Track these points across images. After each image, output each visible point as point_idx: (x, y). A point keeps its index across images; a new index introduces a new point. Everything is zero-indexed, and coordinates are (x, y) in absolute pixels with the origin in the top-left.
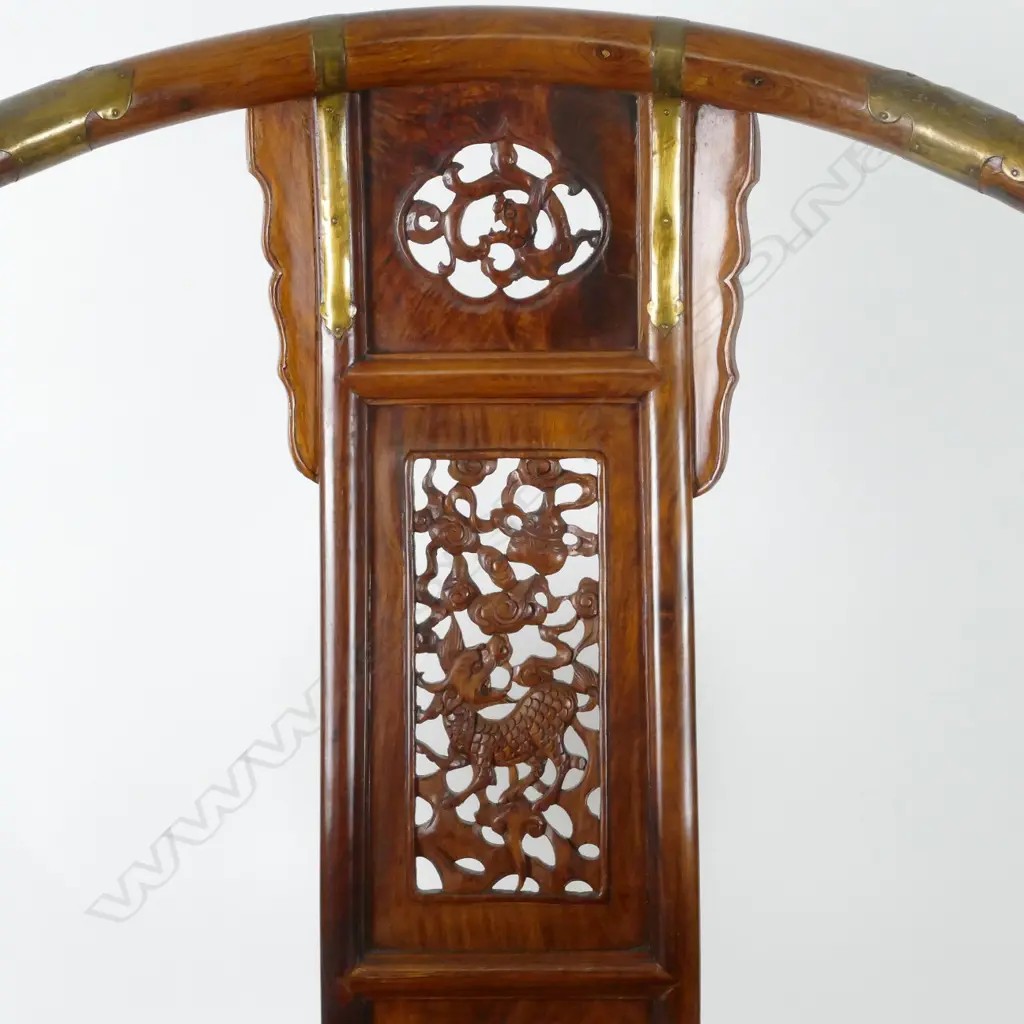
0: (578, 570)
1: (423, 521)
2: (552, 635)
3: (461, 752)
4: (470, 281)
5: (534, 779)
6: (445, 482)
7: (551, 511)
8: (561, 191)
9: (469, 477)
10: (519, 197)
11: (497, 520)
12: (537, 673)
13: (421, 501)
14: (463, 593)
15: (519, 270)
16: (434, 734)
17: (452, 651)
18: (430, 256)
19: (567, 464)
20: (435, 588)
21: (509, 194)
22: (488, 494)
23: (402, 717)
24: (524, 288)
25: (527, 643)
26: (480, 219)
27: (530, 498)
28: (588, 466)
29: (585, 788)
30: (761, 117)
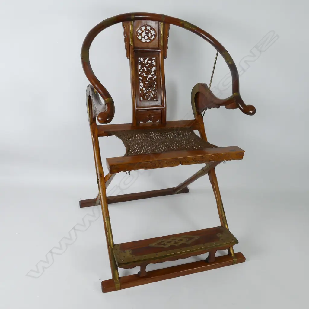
0: (154, 68)
1: (140, 64)
3: (144, 86)
4: (143, 40)
9: (144, 60)
16: (142, 84)
17: (143, 77)
19: (153, 59)
20: (141, 70)
21: (146, 31)
24: (148, 41)
25: (150, 76)
26: (144, 34)
27: (149, 62)
29: (155, 90)
30: (171, 24)
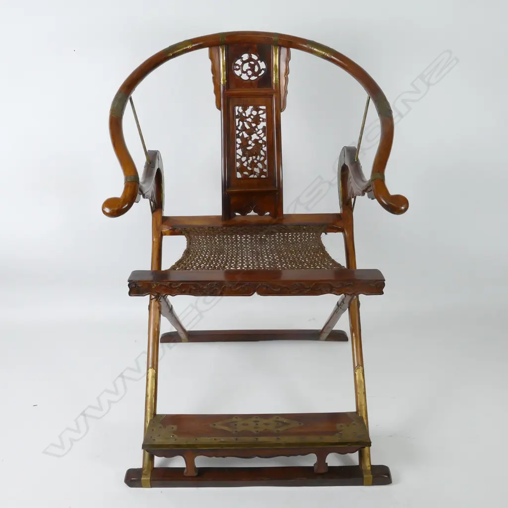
0: (263, 124)
1: (237, 117)
2: (258, 135)
3: (244, 155)
4: (245, 77)
5: (256, 159)
6: (241, 110)
7: (258, 115)
8: (259, 62)
9: (245, 110)
10: (252, 63)
11: (249, 116)
12: (256, 141)
13: (237, 114)
14: (244, 129)
15: (253, 75)
16: (239, 152)
17: (242, 138)
18: (238, 73)
19: (261, 107)
20: (239, 128)
21: (251, 62)
22: (248, 112)
23: (235, 149)
24: (253, 78)
25: (254, 137)
26: (246, 67)
27: (255, 113)
28: (264, 107)
29: (264, 160)
30: (291, 49)
